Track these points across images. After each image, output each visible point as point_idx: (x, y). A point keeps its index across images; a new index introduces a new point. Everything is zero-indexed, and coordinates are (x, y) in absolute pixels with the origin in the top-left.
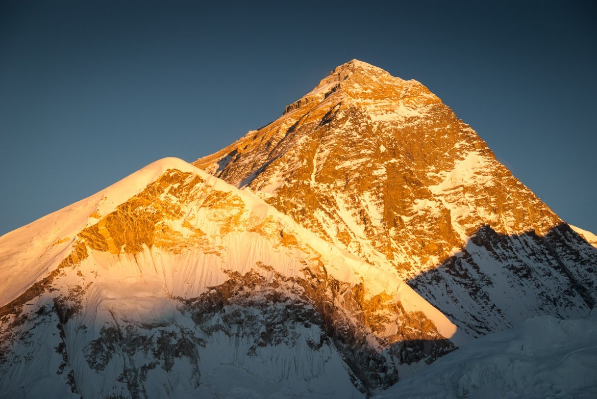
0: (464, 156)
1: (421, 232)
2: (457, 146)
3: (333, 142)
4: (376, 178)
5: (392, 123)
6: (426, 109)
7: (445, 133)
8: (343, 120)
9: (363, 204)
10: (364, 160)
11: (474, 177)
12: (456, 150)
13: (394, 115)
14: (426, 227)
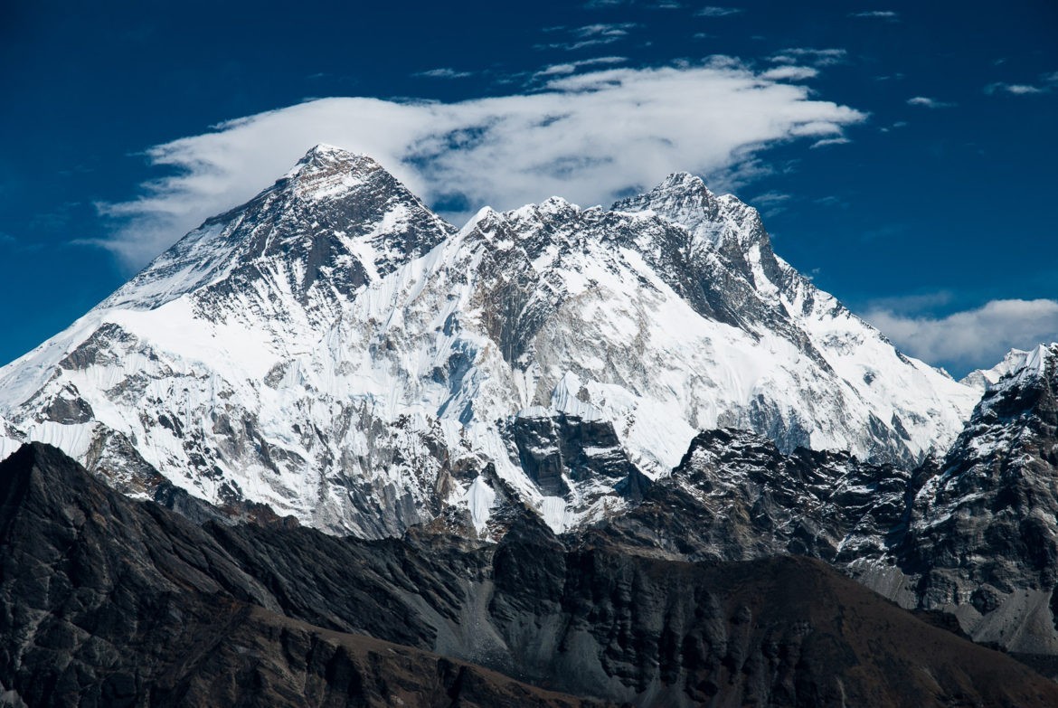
0: (393, 208)
1: (338, 279)
2: (389, 201)
3: (280, 226)
4: (305, 248)
5: (337, 195)
6: (367, 178)
7: (380, 193)
8: (288, 209)
9: (294, 268)
10: (298, 237)
11: (394, 226)
12: (388, 204)
13: (341, 186)
14: (341, 274)
